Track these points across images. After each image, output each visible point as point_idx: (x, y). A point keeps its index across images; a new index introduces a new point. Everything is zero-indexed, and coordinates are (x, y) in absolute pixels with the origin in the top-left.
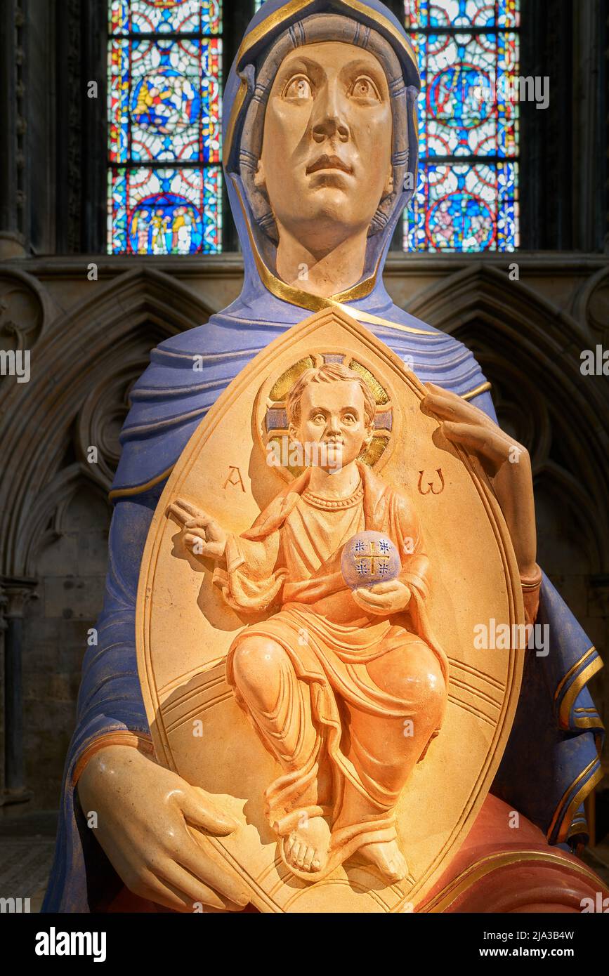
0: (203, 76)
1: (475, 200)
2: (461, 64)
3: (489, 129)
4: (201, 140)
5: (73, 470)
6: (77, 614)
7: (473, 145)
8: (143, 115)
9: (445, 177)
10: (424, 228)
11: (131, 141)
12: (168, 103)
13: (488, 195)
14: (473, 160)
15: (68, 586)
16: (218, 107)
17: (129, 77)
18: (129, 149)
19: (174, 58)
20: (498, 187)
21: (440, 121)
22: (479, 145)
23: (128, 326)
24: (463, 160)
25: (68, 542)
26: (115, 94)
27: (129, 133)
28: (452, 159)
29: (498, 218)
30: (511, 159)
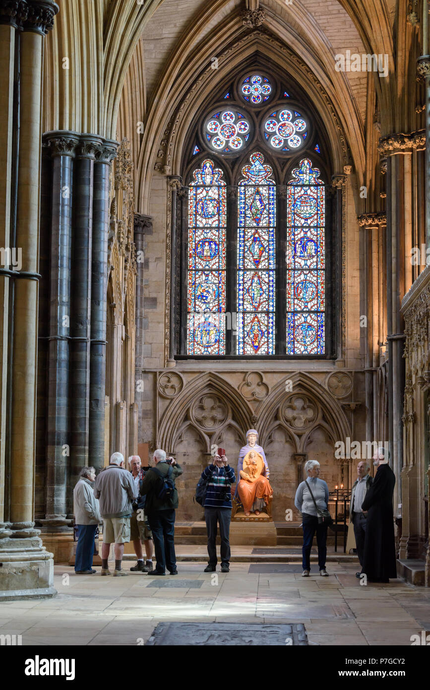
0: (220, 283)
1: (310, 326)
2: (305, 280)
3: (315, 302)
4: (219, 304)
5: (188, 423)
6: (187, 463)
7: (309, 307)
8: (199, 296)
9: (300, 318)
10: (293, 334)
11: (195, 305)
12: (208, 292)
13: (314, 324)
14: (309, 312)
15: (184, 455)
16: (225, 294)
17: (194, 283)
18: (195, 307)
19: (210, 278)
20: (318, 321)
21: (298, 299)
22: (312, 307)
23: (205, 385)
24: (306, 312)
25: (185, 443)
26: (190, 289)
27: (195, 302)
28: (302, 312)
29: (318, 332)
30: (322, 312)
